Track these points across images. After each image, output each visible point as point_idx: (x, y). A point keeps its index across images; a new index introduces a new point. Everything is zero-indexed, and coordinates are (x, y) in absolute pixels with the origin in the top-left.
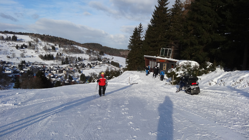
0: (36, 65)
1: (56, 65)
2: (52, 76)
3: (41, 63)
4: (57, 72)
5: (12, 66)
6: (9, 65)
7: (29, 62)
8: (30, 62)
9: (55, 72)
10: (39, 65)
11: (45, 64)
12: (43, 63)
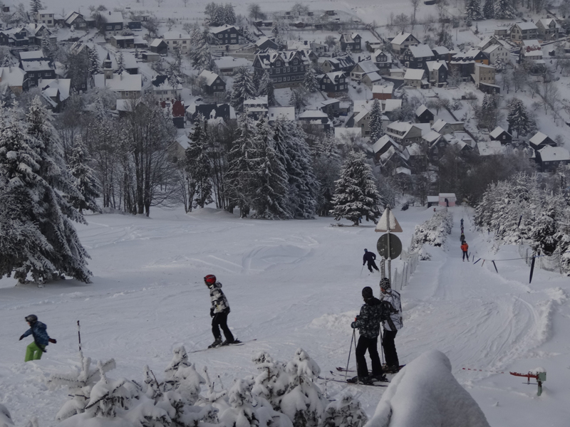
0: (301, 26)
1: (428, 24)
2: (392, 105)
3: (331, 13)
4: (427, 74)
5: (156, 43)
6: (140, 36)
7: (255, 12)
8: (263, 9)
9: (416, 74)
10: (319, 27)
11: (356, 24)
12: (343, 19)
